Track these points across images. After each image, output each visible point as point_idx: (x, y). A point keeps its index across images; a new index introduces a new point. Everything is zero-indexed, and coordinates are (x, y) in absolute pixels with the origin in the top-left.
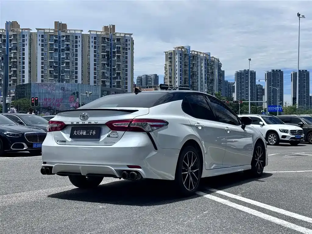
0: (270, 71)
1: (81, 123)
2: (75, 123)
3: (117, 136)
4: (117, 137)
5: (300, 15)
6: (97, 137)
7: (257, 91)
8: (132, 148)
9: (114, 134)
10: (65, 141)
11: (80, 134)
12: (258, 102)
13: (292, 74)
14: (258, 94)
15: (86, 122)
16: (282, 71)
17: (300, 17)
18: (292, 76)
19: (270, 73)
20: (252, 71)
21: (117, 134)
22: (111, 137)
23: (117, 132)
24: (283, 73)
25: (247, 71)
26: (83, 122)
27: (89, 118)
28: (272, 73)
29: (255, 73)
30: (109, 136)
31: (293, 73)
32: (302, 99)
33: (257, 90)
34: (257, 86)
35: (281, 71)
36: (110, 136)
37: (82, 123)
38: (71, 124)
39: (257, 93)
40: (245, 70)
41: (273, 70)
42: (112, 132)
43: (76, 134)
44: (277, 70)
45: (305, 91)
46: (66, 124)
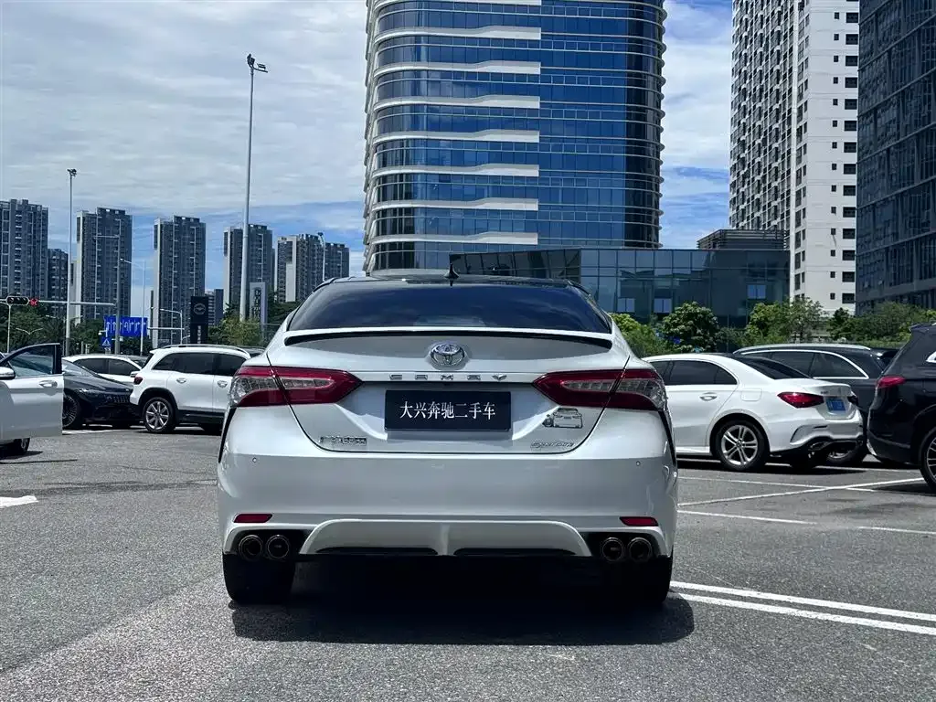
0: (93, 211)
1: (435, 377)
3: (578, 422)
4: (577, 427)
5: (253, 60)
6: (502, 424)
7: (50, 269)
8: (638, 461)
9: (570, 418)
10: (361, 440)
11: (427, 415)
12: (53, 304)
13: (156, 226)
14: (54, 279)
15: (460, 376)
16: (129, 216)
17: (253, 69)
18: (156, 231)
19: (93, 217)
20: (37, 206)
21: (577, 417)
22: (557, 426)
23: (580, 409)
24: (130, 221)
25: (19, 205)
26: (447, 374)
27: (467, 361)
28: (99, 219)
29: (45, 213)
30: (548, 423)
31: (161, 225)
32: (183, 300)
33: (50, 265)
34: (51, 253)
35: (126, 213)
36: (555, 423)
39: (50, 275)
40: (14, 202)
41: (102, 210)
42: (559, 410)
43: (413, 415)
44: (114, 211)
45: (192, 280)
46: (363, 380)
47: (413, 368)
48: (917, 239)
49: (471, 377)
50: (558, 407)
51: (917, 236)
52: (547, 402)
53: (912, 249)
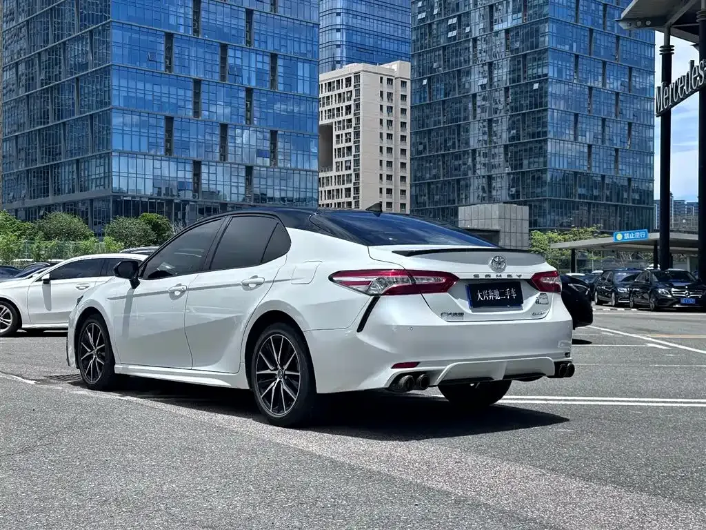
1: (493, 276)
2: (482, 276)
3: (547, 301)
4: (547, 304)
6: (517, 302)
9: (544, 298)
10: (462, 314)
11: (489, 298)
15: (504, 276)
21: (547, 298)
22: (541, 303)
23: (547, 293)
26: (499, 275)
30: (537, 302)
37: (497, 276)
38: (473, 277)
46: (460, 278)
47: (484, 270)
48: (51, 165)
49: (508, 276)
50: (540, 293)
51: (51, 163)
52: (536, 291)
53: (48, 173)
